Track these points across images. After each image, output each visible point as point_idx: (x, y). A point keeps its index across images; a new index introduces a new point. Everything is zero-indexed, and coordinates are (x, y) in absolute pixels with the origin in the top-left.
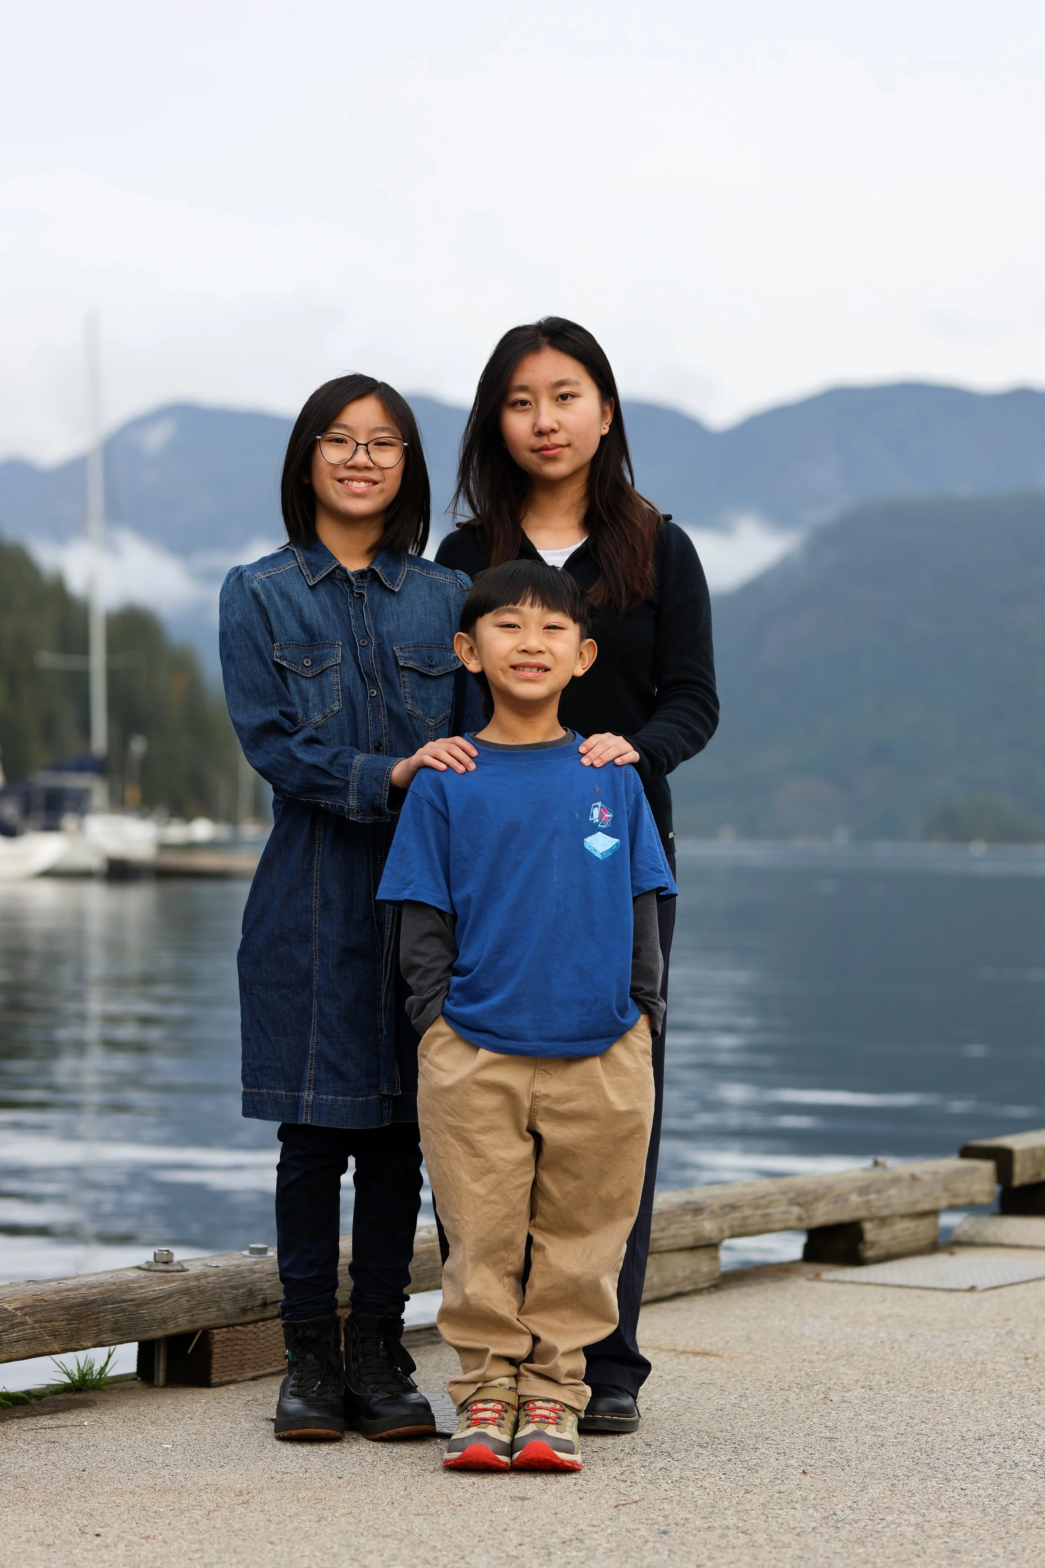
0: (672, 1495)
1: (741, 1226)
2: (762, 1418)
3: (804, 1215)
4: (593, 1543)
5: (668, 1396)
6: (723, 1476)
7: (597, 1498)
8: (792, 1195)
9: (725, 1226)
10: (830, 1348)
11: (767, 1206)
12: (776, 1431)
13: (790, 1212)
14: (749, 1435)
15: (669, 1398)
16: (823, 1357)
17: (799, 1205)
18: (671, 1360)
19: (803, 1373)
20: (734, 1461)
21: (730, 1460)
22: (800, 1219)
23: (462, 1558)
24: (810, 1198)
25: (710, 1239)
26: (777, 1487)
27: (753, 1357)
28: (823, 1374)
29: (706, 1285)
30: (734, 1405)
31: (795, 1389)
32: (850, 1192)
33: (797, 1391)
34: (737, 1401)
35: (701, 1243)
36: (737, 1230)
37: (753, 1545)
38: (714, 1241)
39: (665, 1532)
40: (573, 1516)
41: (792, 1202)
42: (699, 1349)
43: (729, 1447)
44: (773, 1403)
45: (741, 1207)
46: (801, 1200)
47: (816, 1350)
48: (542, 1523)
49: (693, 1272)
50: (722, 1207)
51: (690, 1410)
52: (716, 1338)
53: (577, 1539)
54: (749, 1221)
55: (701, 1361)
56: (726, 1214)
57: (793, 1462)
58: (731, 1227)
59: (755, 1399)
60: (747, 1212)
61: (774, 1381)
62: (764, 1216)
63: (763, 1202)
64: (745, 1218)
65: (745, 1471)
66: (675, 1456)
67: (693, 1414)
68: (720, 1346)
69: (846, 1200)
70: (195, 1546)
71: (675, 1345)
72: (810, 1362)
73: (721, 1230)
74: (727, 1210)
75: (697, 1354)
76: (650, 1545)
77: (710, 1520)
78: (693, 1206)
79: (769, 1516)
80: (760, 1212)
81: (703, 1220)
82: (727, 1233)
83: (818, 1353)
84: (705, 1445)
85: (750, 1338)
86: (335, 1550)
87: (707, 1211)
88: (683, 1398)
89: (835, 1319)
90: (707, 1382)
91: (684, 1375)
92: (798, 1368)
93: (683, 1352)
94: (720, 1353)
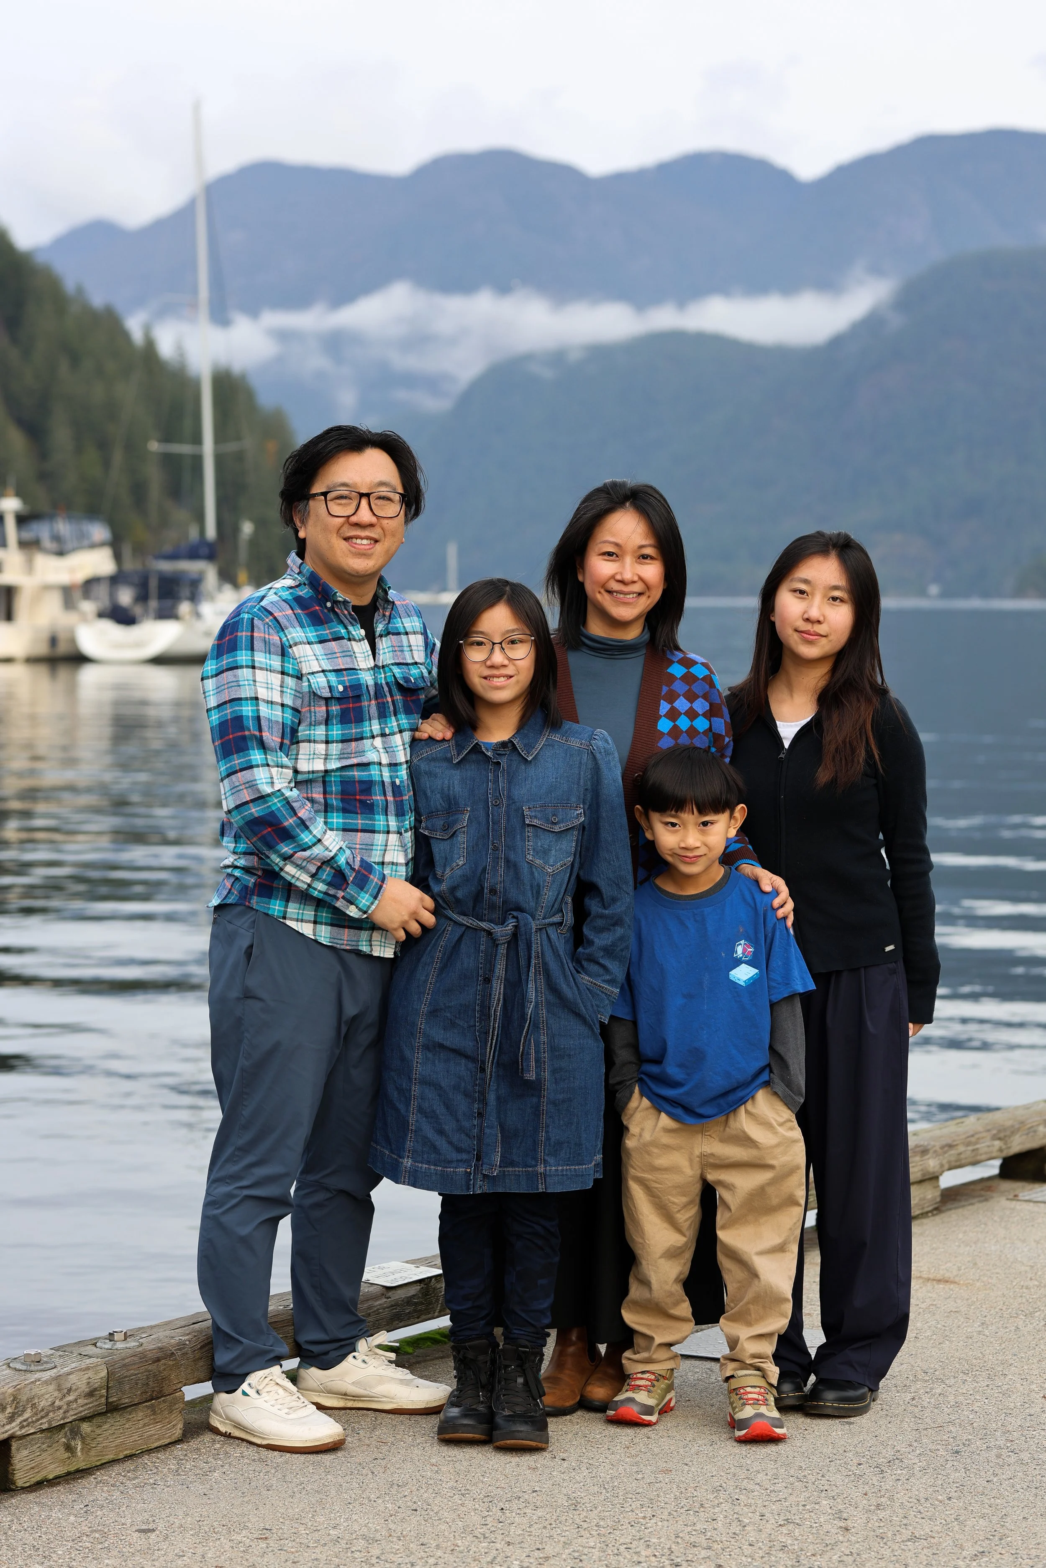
0: (954, 1418)
1: (956, 1161)
2: (1003, 1346)
3: (1004, 1147)
4: (910, 1462)
5: (927, 1324)
6: (986, 1401)
7: (901, 1422)
8: (995, 1132)
9: (944, 1162)
10: (1040, 1273)
11: (976, 1143)
12: (1015, 1357)
13: (993, 1146)
14: (996, 1362)
15: (930, 1327)
16: (1036, 1283)
17: (1000, 1139)
18: (921, 1288)
19: (1024, 1300)
20: (991, 1387)
21: (987, 1386)
22: (1001, 1150)
23: (823, 1476)
24: (1008, 1133)
25: (934, 1173)
26: (1027, 1411)
27: (982, 1284)
28: (1040, 1301)
29: (930, 1209)
30: (979, 1333)
31: (1021, 1316)
32: (1038, 1125)
33: (1023, 1317)
34: (980, 1329)
35: (927, 1177)
36: (953, 1164)
37: (1021, 1462)
38: (936, 1174)
39: (957, 1452)
40: (889, 1438)
41: (995, 1138)
42: (939, 1277)
43: (984, 1374)
44: (1007, 1330)
45: (957, 1145)
46: (1002, 1135)
47: (1029, 1276)
48: (869, 1445)
49: (920, 1200)
50: (942, 1147)
51: (947, 1338)
52: (949, 1265)
53: (897, 1459)
54: (962, 1156)
55: (944, 1288)
56: (945, 1153)
57: (1033, 1387)
58: (949, 1162)
59: (994, 1327)
60: (961, 1148)
61: (1004, 1309)
62: (973, 1150)
63: (973, 1139)
64: (960, 1154)
65: (1001, 1395)
66: (947, 1382)
67: (951, 1342)
68: (955, 1273)
69: (1035, 1132)
70: (635, 1469)
71: (921, 1272)
72: (1027, 1288)
73: (942, 1165)
74: (946, 1149)
75: (939, 1281)
76: (950, 1464)
77: (986, 1441)
78: (921, 1148)
79: (1027, 1436)
80: (970, 1148)
81: (929, 1159)
82: (946, 1166)
83: (1031, 1279)
84: (967, 1372)
85: (975, 1264)
86: (733, 1470)
87: (931, 1152)
88: (939, 1326)
89: (1037, 1242)
90: (954, 1310)
91: (935, 1303)
92: (1019, 1295)
93: (928, 1279)
94: (957, 1279)
